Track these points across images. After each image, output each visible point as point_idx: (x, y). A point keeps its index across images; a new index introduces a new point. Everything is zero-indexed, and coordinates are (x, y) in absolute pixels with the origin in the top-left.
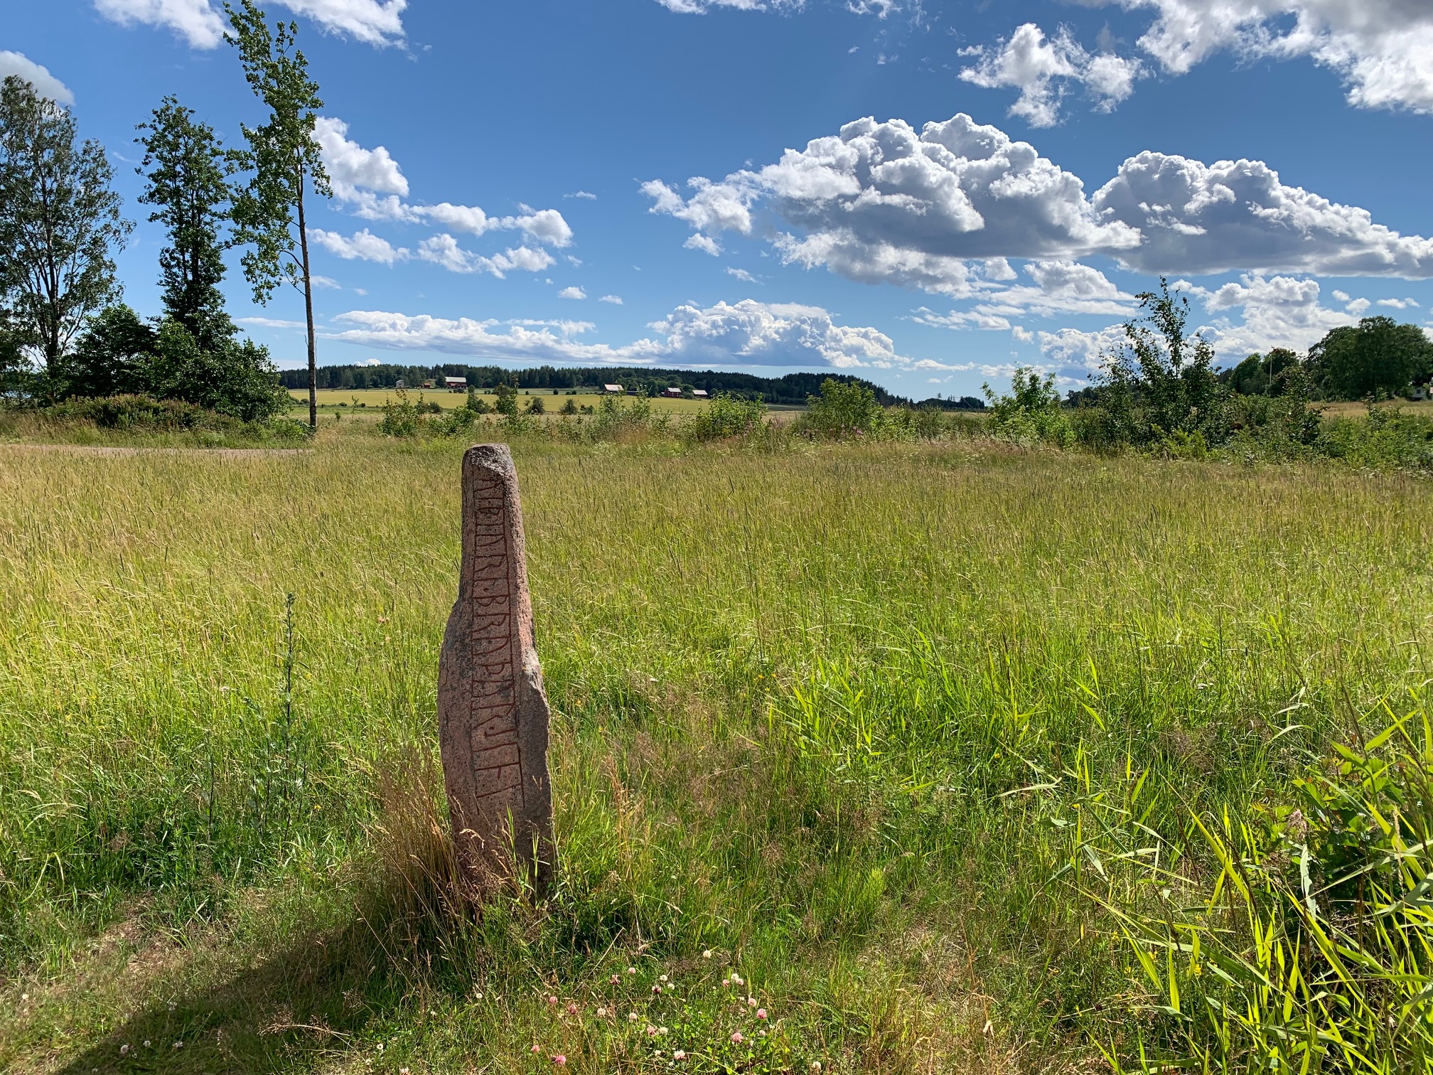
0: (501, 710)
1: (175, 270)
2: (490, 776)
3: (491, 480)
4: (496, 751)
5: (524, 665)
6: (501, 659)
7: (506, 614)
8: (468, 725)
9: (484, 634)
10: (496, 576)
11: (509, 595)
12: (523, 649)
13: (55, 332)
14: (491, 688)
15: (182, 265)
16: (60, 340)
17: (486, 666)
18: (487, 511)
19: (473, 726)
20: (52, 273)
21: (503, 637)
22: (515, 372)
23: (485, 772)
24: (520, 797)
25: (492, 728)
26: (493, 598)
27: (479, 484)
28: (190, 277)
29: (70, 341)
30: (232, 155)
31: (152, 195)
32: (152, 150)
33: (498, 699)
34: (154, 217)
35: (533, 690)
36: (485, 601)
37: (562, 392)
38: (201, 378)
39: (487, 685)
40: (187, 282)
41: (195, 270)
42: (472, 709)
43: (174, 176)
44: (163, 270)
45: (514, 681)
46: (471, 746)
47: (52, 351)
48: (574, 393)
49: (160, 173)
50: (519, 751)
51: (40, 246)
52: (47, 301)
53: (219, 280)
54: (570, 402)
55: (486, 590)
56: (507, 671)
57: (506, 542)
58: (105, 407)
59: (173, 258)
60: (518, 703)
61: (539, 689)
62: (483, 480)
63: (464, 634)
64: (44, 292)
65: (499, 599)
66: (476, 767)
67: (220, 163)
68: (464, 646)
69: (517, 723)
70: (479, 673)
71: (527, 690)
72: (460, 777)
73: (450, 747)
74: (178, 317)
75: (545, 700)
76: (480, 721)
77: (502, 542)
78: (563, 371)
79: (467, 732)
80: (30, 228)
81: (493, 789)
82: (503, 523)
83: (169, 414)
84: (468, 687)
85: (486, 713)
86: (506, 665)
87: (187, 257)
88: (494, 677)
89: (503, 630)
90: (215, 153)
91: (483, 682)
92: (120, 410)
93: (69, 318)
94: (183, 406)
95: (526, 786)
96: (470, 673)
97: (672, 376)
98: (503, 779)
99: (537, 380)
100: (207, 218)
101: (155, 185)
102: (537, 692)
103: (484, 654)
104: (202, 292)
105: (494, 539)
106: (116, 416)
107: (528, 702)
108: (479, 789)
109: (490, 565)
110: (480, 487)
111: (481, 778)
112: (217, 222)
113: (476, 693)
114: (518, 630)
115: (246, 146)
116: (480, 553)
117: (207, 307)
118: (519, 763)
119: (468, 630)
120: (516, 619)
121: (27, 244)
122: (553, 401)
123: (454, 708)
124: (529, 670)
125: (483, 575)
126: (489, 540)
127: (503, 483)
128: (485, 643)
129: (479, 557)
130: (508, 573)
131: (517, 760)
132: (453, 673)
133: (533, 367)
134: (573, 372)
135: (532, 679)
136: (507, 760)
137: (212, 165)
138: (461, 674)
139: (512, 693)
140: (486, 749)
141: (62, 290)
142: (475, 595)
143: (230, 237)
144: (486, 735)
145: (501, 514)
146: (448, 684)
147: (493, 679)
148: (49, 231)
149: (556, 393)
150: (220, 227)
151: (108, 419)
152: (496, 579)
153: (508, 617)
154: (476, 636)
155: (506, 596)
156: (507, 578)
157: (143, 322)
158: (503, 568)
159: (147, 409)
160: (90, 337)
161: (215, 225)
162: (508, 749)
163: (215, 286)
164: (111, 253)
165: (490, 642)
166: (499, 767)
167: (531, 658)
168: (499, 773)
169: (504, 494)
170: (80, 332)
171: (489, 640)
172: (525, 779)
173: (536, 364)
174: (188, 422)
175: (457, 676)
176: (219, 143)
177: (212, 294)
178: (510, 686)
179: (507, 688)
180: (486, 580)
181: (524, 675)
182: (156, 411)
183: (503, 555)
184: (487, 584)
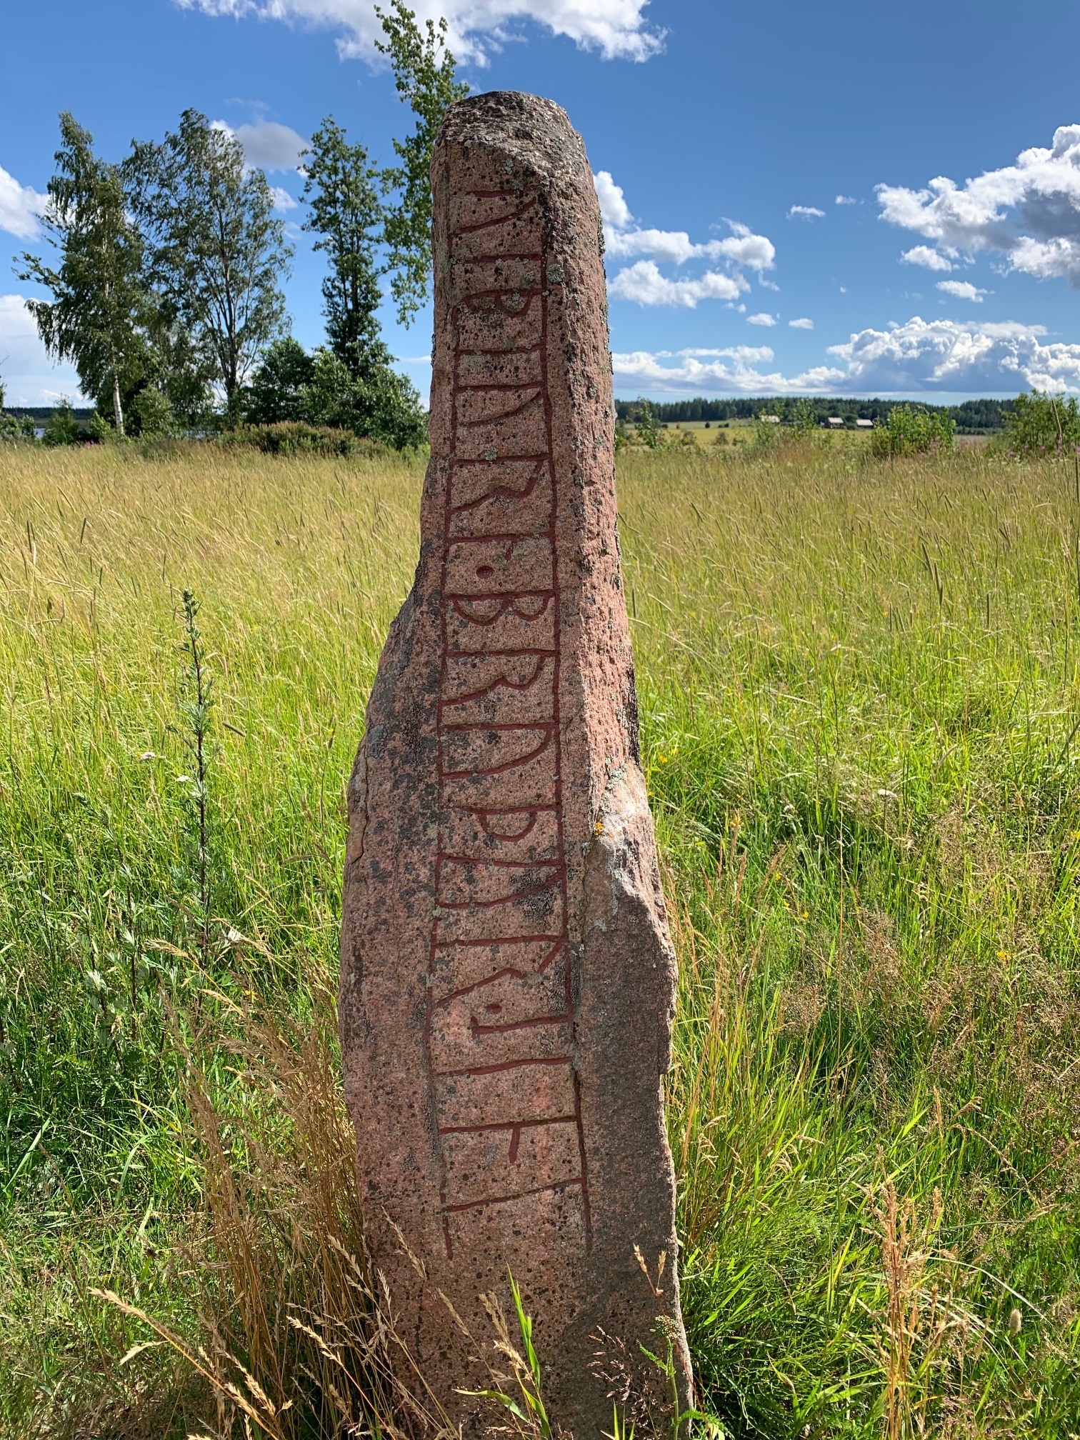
0: (524, 956)
1: (337, 299)
2: (483, 1153)
3: (503, 191)
4: (505, 1079)
5: (599, 819)
6: (525, 794)
7: (543, 653)
8: (419, 991)
9: (475, 712)
10: (515, 527)
11: (555, 592)
12: (596, 766)
13: (233, 366)
14: (493, 881)
15: (342, 293)
16: (238, 374)
17: (483, 813)
18: (489, 302)
19: (437, 994)
20: (230, 309)
21: (533, 725)
22: (666, 406)
23: (469, 1140)
24: (575, 1218)
25: (494, 1008)
26: (507, 598)
27: (467, 207)
28: (350, 306)
29: (246, 375)
30: (387, 175)
31: (314, 223)
32: (312, 176)
33: (514, 920)
34: (317, 247)
35: (624, 898)
36: (480, 607)
37: (714, 424)
38: (356, 406)
39: (481, 871)
40: (348, 311)
41: (355, 301)
42: (436, 944)
43: (334, 202)
44: (324, 300)
45: (563, 869)
46: (429, 1059)
47: (231, 384)
48: (727, 426)
49: (321, 200)
50: (578, 1084)
51: (219, 281)
52: (226, 335)
53: (376, 307)
54: (722, 435)
55: (484, 570)
56: (543, 835)
57: (548, 411)
58: (269, 434)
59: (334, 287)
60: (576, 937)
61: (645, 894)
62: (481, 194)
63: (418, 707)
64: (224, 328)
65: (524, 603)
66: (444, 1122)
67: (374, 185)
68: (416, 742)
69: (571, 997)
70: (460, 831)
71: (606, 897)
72: (393, 1147)
73: (363, 1056)
74: (338, 348)
75: (661, 928)
76: (458, 982)
77: (537, 413)
78: (717, 404)
79: (418, 1014)
80: (210, 264)
81: (496, 1190)
82: (541, 345)
83: (326, 440)
84: (424, 873)
85: (473, 961)
86: (542, 816)
87: (348, 285)
88: (505, 850)
89: (535, 700)
90: (370, 175)
91: (468, 863)
92: (282, 437)
93: (246, 351)
94: (340, 434)
95: (596, 1186)
96: (432, 832)
97: (833, 407)
98: (526, 1162)
99: (689, 413)
100: (364, 244)
101: (315, 212)
102: (637, 907)
103: (476, 774)
104: (360, 320)
105: (512, 400)
106: (277, 443)
107: (609, 935)
108: (453, 1187)
109: (499, 490)
110: (466, 219)
111: (459, 1157)
112: (375, 246)
113: (446, 896)
114: (581, 706)
115: (400, 164)
116: (467, 449)
117: (366, 337)
118: (576, 1118)
119: (429, 698)
120: (574, 669)
121: (208, 280)
122: (704, 434)
123: (379, 937)
124: (613, 834)
125: (477, 520)
126: (496, 403)
127: (543, 200)
128: (478, 741)
129: (463, 463)
130: (553, 517)
131: (568, 1109)
132: (381, 827)
133: (686, 400)
134: (727, 404)
135: (623, 862)
136: (540, 1106)
137: (369, 187)
138: (405, 832)
139: (557, 905)
140: (476, 1070)
141: (239, 325)
142: (450, 587)
143: (385, 262)
144: (477, 1028)
145: (535, 313)
146: (366, 861)
147: (499, 854)
148: (226, 267)
149: (707, 426)
150: (376, 252)
151: (272, 445)
152: (515, 537)
153: (550, 661)
154: (452, 715)
155: (546, 594)
156: (552, 536)
157: (309, 353)
158: (540, 499)
159: (306, 435)
160: (264, 370)
161: (372, 250)
162: (543, 1075)
163: (372, 314)
164: (279, 284)
165: (494, 739)
166: (515, 1126)
167: (622, 791)
168: (515, 1143)
169: (547, 241)
170: (255, 365)
171: (492, 732)
172: (595, 1165)
173: (688, 396)
174: (343, 449)
175: (392, 837)
176: (374, 163)
177: (370, 322)
178: (551, 880)
179: (543, 887)
180: (485, 538)
181: (596, 851)
182: (314, 438)
183: (539, 457)
184: (489, 552)
